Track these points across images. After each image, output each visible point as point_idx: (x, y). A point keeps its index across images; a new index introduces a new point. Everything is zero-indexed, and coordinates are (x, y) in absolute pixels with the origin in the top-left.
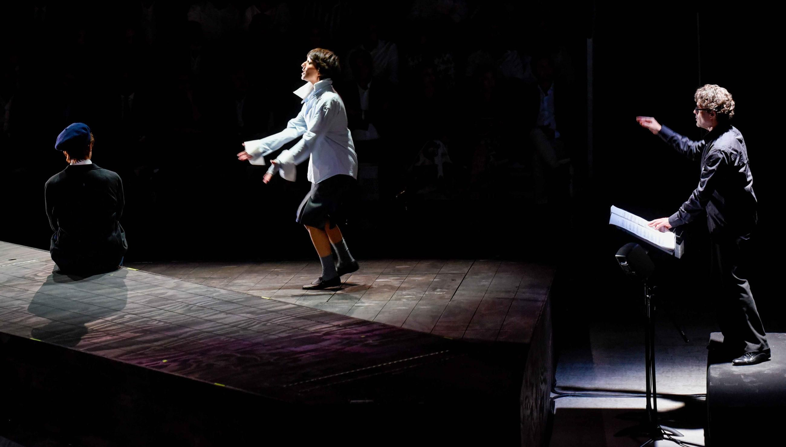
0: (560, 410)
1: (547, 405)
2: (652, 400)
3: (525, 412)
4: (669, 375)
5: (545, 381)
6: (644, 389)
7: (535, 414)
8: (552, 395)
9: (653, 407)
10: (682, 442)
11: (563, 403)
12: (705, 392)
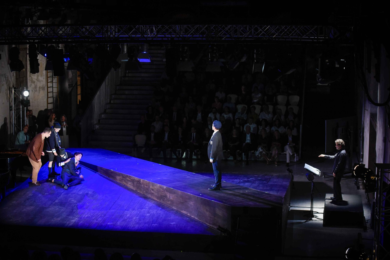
0: (291, 210)
1: (288, 209)
2: (312, 208)
3: (283, 210)
4: (316, 203)
5: (288, 203)
6: (310, 207)
7: (285, 211)
8: (289, 207)
9: (312, 210)
10: (318, 218)
11: (291, 209)
12: (324, 207)
